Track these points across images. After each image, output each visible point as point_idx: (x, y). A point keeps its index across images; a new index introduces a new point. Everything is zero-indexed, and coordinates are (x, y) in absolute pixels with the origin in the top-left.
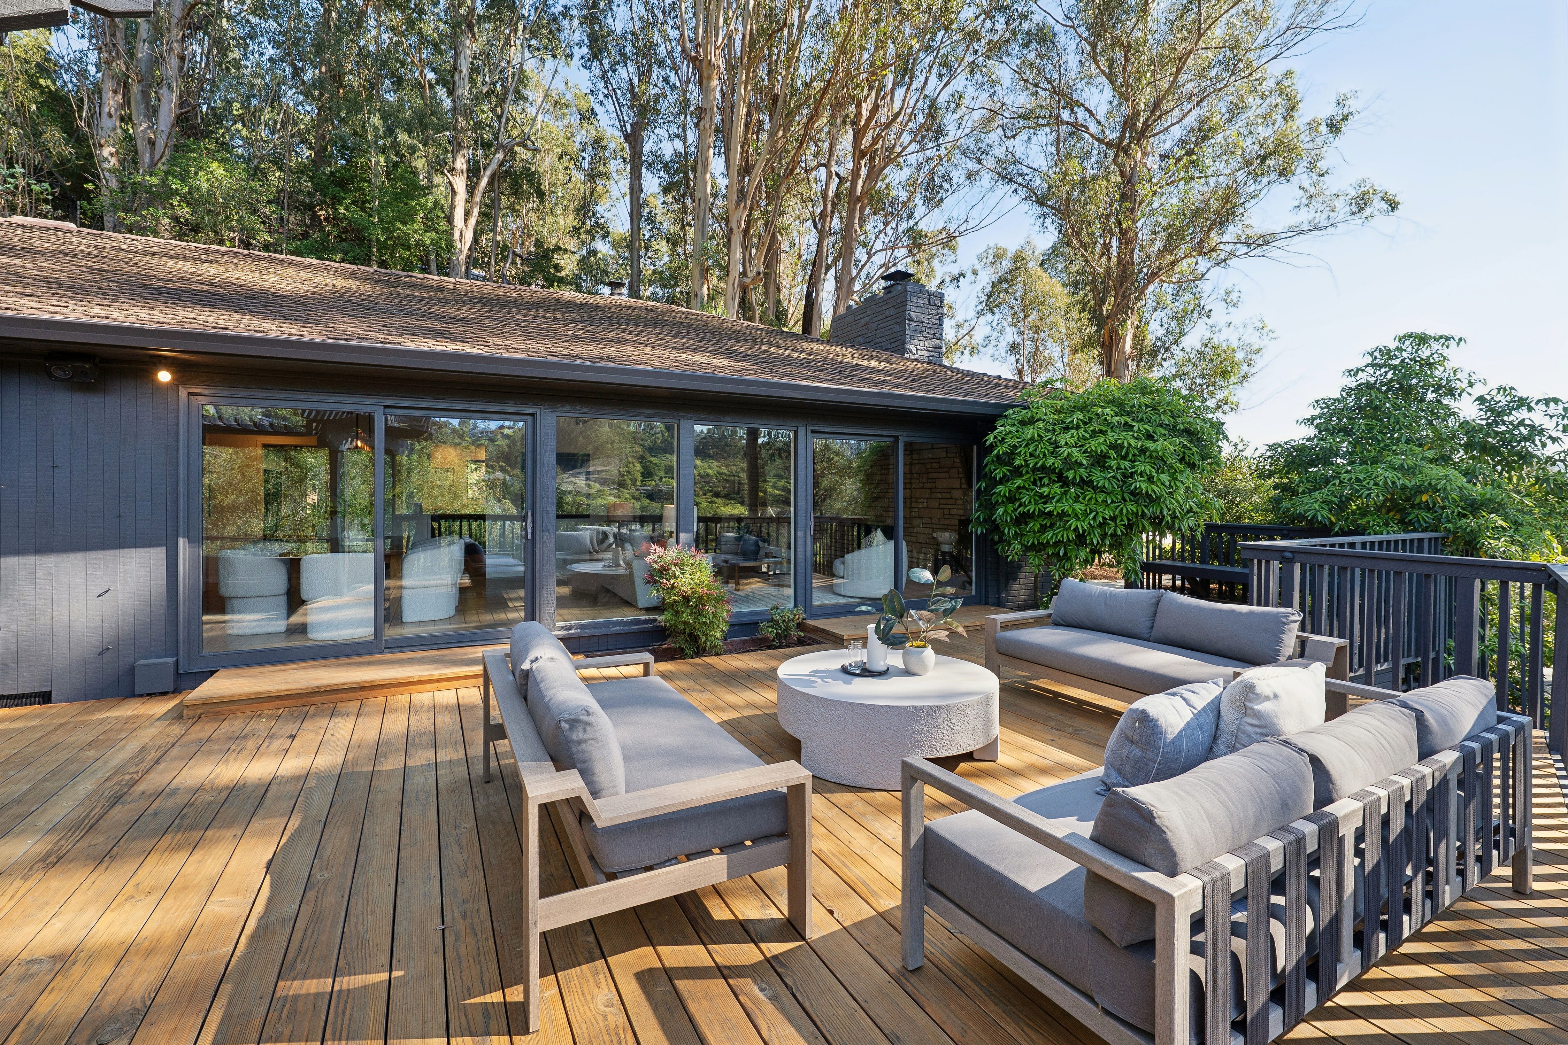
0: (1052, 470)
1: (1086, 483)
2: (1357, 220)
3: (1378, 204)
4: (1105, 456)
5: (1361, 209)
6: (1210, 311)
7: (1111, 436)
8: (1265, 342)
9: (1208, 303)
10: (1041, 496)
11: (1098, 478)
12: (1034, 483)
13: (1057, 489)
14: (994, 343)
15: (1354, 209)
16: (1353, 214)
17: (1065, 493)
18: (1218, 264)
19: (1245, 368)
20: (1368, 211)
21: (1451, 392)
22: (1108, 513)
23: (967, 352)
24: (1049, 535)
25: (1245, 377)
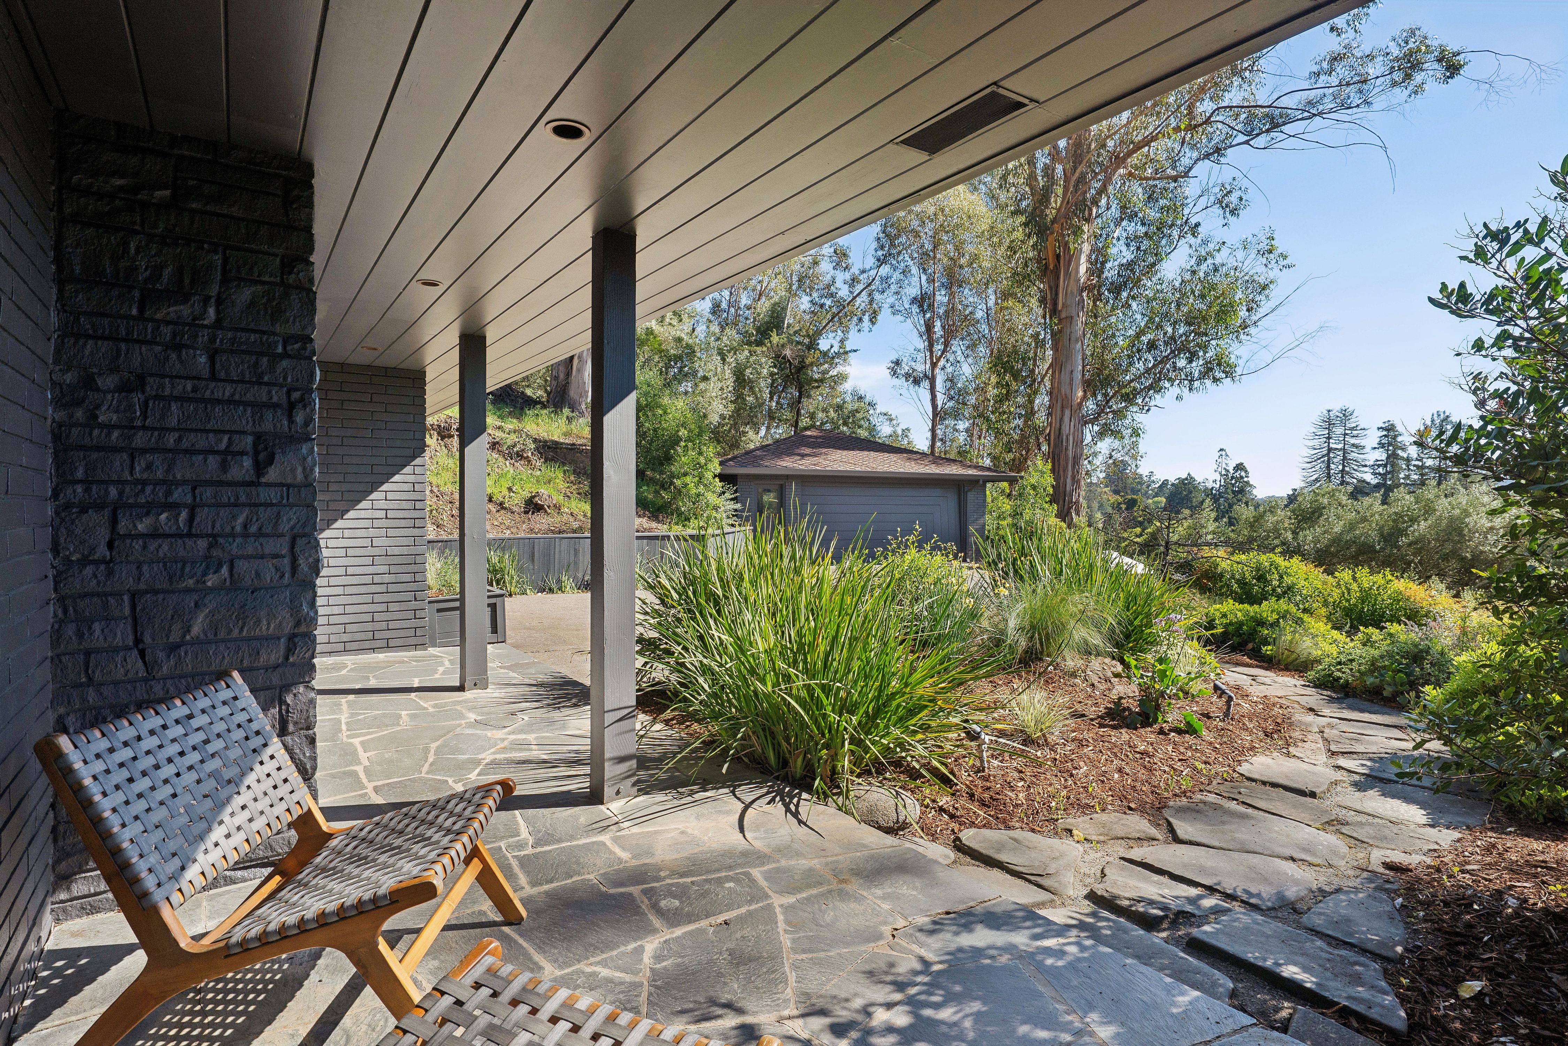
2: (1400, 94)
3: (1432, 68)
5: (1408, 77)
6: (1197, 225)
8: (1274, 273)
9: (1194, 213)
14: (893, 288)
15: (1398, 76)
16: (1394, 84)
18: (1207, 156)
19: (1243, 313)
20: (1418, 77)
23: (866, 318)
25: (1244, 326)
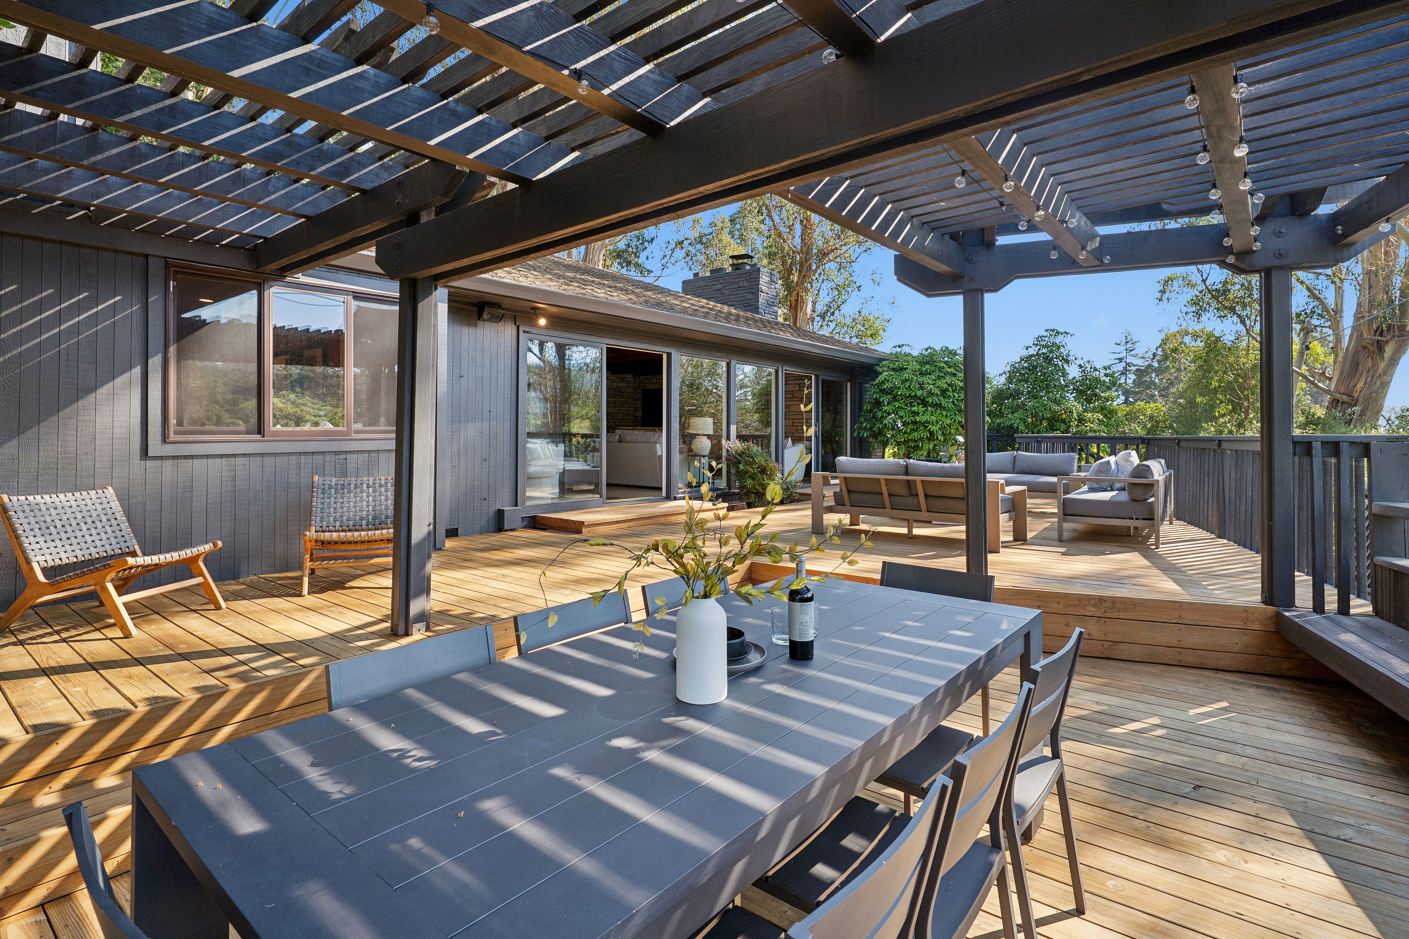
0: (919, 398)
1: (938, 406)
4: (946, 390)
7: (948, 379)
10: (914, 412)
11: (944, 402)
12: (906, 405)
13: (921, 409)
17: (926, 410)
21: (1067, 361)
22: (948, 421)
24: (916, 434)
